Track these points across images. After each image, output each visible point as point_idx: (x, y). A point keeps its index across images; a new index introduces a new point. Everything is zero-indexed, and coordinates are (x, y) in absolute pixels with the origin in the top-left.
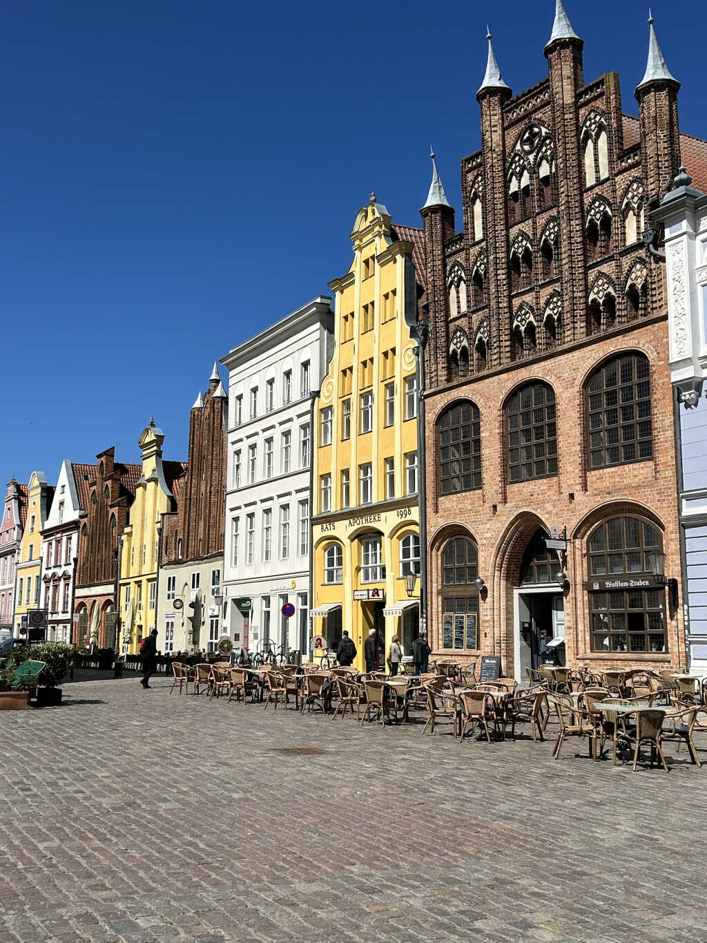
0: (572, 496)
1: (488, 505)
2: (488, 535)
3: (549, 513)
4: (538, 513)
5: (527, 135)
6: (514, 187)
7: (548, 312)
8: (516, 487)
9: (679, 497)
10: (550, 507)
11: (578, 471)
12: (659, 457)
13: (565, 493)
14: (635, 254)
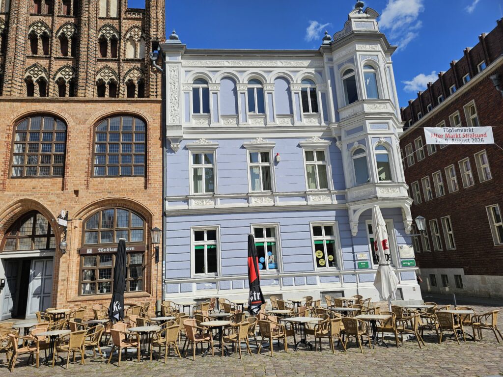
0: (76, 192)
3: (52, 201)
4: (40, 201)
9: (164, 199)
10: (53, 197)
11: (84, 176)
12: (151, 176)
13: (70, 189)
14: (133, 65)
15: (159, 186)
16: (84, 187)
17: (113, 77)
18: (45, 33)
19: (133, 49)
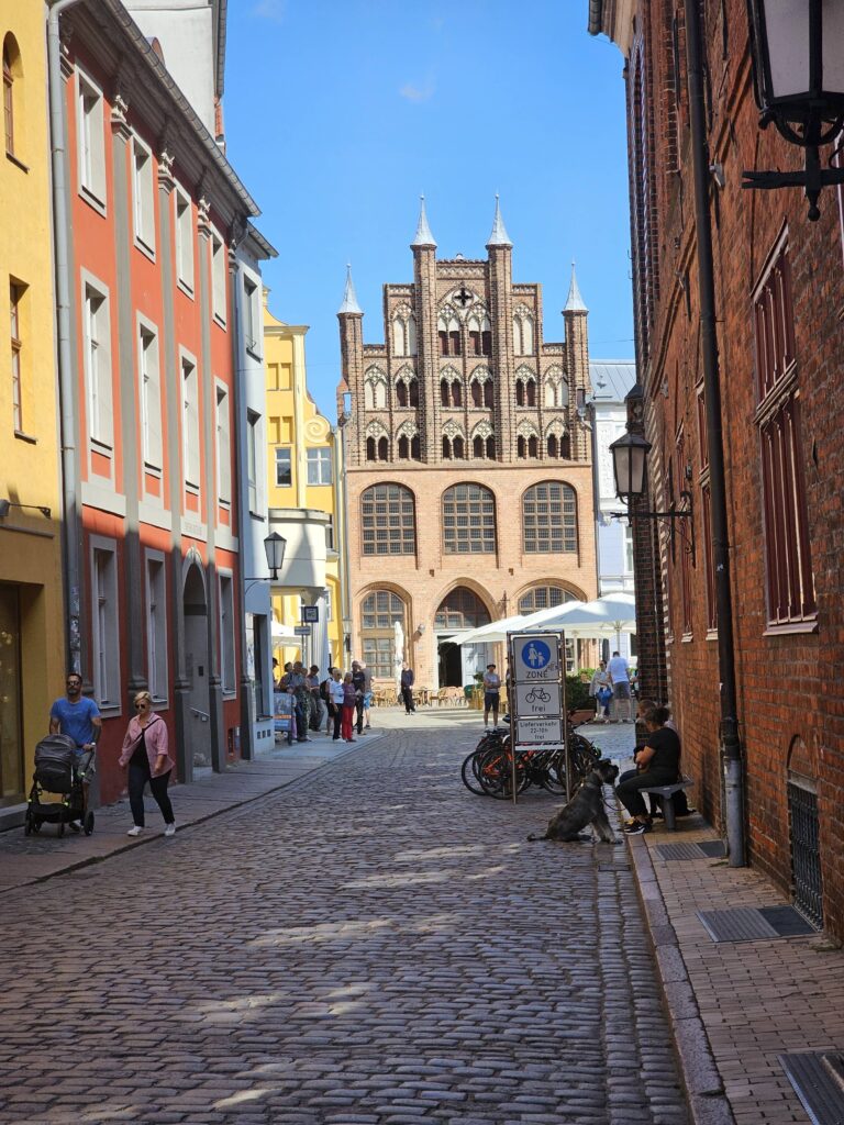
0: (511, 571)
1: (424, 570)
2: (425, 592)
3: (489, 580)
4: (477, 579)
5: (458, 293)
6: (442, 327)
7: (476, 433)
8: (451, 558)
9: (598, 579)
10: (489, 576)
11: (517, 553)
12: (584, 553)
13: (505, 566)
14: (555, 415)
15: (593, 564)
16: (518, 565)
17: (534, 432)
18: (456, 380)
19: (552, 393)
